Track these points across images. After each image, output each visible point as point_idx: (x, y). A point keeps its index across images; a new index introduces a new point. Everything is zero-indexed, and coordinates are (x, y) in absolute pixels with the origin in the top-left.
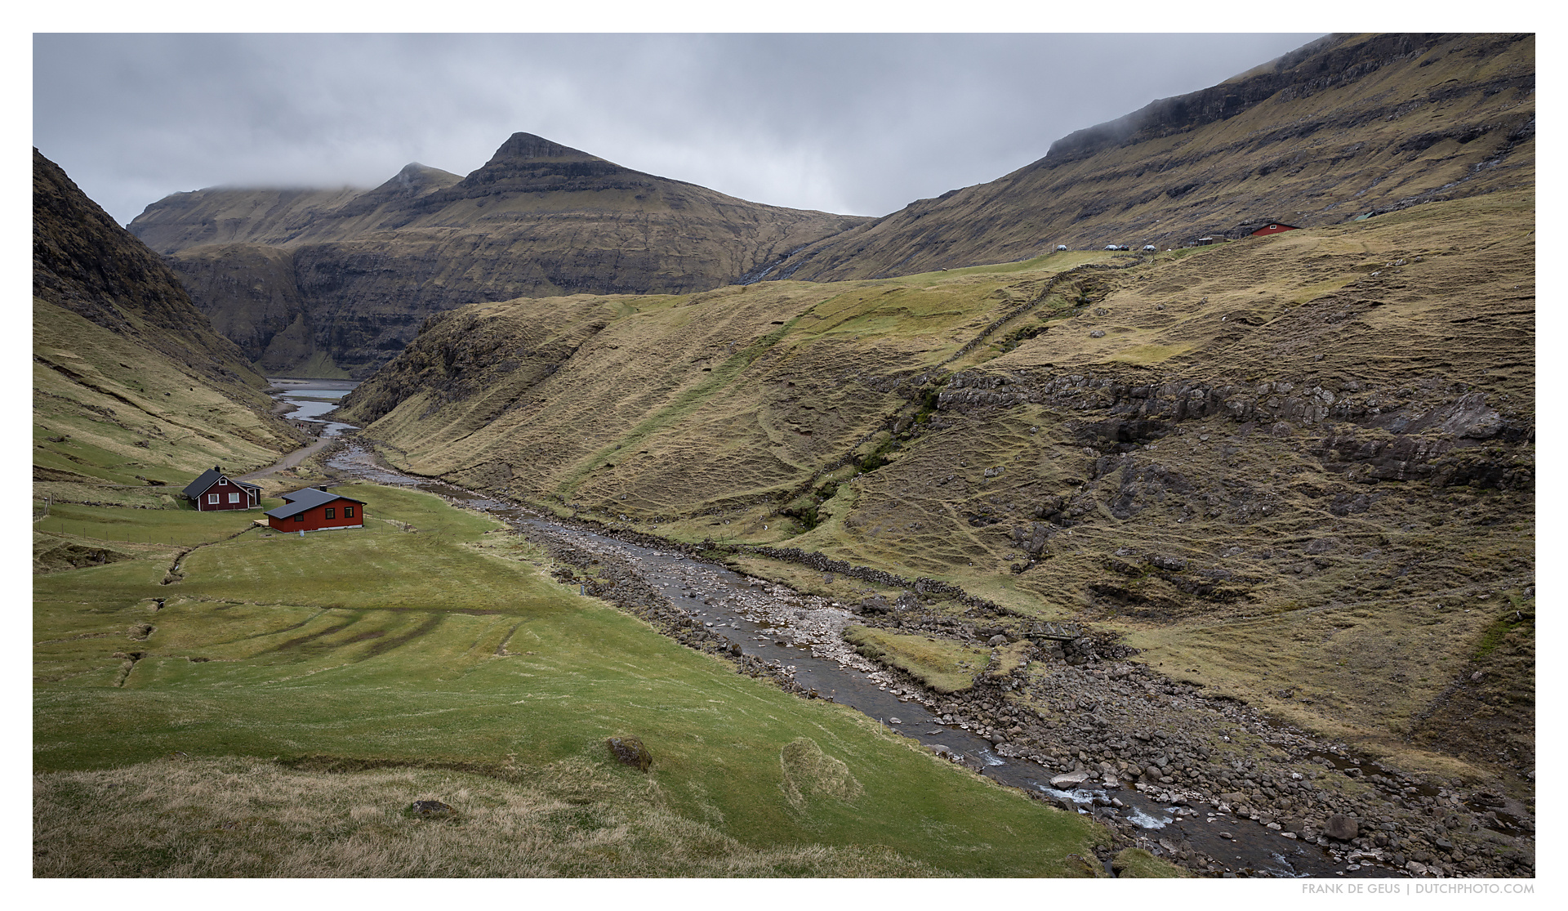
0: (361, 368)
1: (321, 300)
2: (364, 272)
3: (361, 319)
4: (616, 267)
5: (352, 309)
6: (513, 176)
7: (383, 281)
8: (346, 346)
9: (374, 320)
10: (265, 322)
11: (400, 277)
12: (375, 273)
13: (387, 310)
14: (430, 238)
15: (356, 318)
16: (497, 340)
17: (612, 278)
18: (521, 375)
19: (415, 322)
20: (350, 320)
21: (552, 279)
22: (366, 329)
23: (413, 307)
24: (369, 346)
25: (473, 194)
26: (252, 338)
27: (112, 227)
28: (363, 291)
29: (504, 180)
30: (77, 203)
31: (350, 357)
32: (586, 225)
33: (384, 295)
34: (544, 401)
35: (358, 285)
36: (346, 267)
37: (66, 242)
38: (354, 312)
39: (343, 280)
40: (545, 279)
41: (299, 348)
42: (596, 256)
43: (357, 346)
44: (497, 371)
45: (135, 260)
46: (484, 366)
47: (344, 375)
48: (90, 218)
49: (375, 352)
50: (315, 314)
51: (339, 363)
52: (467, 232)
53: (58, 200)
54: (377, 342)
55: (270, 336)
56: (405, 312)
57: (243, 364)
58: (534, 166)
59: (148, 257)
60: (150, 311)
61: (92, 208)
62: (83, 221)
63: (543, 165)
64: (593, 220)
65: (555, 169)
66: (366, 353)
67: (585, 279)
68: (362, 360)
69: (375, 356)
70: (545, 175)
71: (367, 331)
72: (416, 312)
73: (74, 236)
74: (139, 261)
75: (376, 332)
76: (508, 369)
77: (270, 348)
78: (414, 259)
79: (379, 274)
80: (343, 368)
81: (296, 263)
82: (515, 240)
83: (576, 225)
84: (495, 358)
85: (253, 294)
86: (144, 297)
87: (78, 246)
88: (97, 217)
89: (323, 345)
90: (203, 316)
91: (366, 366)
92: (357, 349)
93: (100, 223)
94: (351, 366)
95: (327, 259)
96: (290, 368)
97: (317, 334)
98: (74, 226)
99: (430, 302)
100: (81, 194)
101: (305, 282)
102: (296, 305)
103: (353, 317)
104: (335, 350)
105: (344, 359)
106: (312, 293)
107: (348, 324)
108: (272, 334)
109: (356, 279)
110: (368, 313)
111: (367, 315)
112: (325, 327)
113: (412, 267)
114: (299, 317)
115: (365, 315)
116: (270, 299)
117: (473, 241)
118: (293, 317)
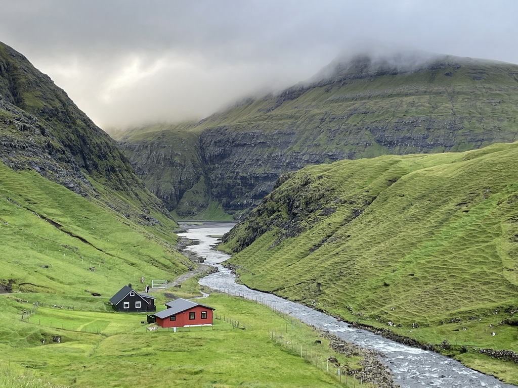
0: (240, 213)
1: (217, 165)
2: (245, 144)
3: (242, 178)
4: (428, 129)
5: (237, 171)
7: (258, 151)
8: (231, 197)
9: (251, 178)
10: (180, 182)
11: (269, 146)
12: (253, 145)
13: (260, 171)
14: (291, 117)
15: (239, 177)
16: (321, 192)
17: (425, 138)
18: (336, 218)
20: (235, 179)
21: (379, 141)
23: (278, 168)
24: (247, 196)
26: (171, 194)
27: (91, 126)
28: (244, 158)
30: (72, 113)
31: (234, 205)
32: (405, 99)
33: (258, 160)
34: (349, 236)
35: (239, 155)
36: (233, 142)
37: (64, 138)
38: (238, 173)
39: (231, 151)
40: (373, 142)
41: (201, 200)
42: (413, 122)
43: (238, 197)
44: (320, 215)
45: (102, 146)
46: (312, 211)
47: (230, 218)
48: (79, 122)
49: (250, 201)
50: (212, 175)
51: (226, 210)
52: (316, 111)
53: (62, 112)
54: (252, 193)
55: (182, 193)
56: (273, 171)
57: (164, 213)
59: (110, 144)
60: (109, 179)
61: (81, 115)
62: (75, 124)
64: (411, 94)
66: (245, 202)
67: (404, 139)
68: (242, 207)
69: (251, 203)
71: (246, 186)
72: (280, 170)
73: (69, 134)
74: (105, 147)
75: (252, 186)
76: (327, 213)
77: (181, 201)
78: (279, 133)
79: (255, 145)
80: (229, 213)
81: (201, 141)
82: (352, 114)
83: (397, 100)
84: (320, 205)
85: (173, 164)
86: (106, 170)
87: (71, 140)
88: (83, 121)
89: (217, 197)
90: (140, 181)
91: (244, 212)
92: (238, 200)
93: (84, 124)
94: (234, 211)
95: (222, 137)
96: (194, 215)
97: (213, 190)
98: (70, 127)
99: (289, 163)
100: (75, 107)
101: (207, 154)
102: (201, 170)
103: (236, 176)
104: (224, 200)
105: (230, 206)
106: (211, 161)
107: (233, 182)
108: (184, 191)
109: (240, 150)
110: (247, 173)
111: (246, 175)
112: (218, 184)
113: (278, 139)
114: (202, 178)
115: (245, 175)
116: (184, 167)
117: (321, 117)
118: (198, 178)
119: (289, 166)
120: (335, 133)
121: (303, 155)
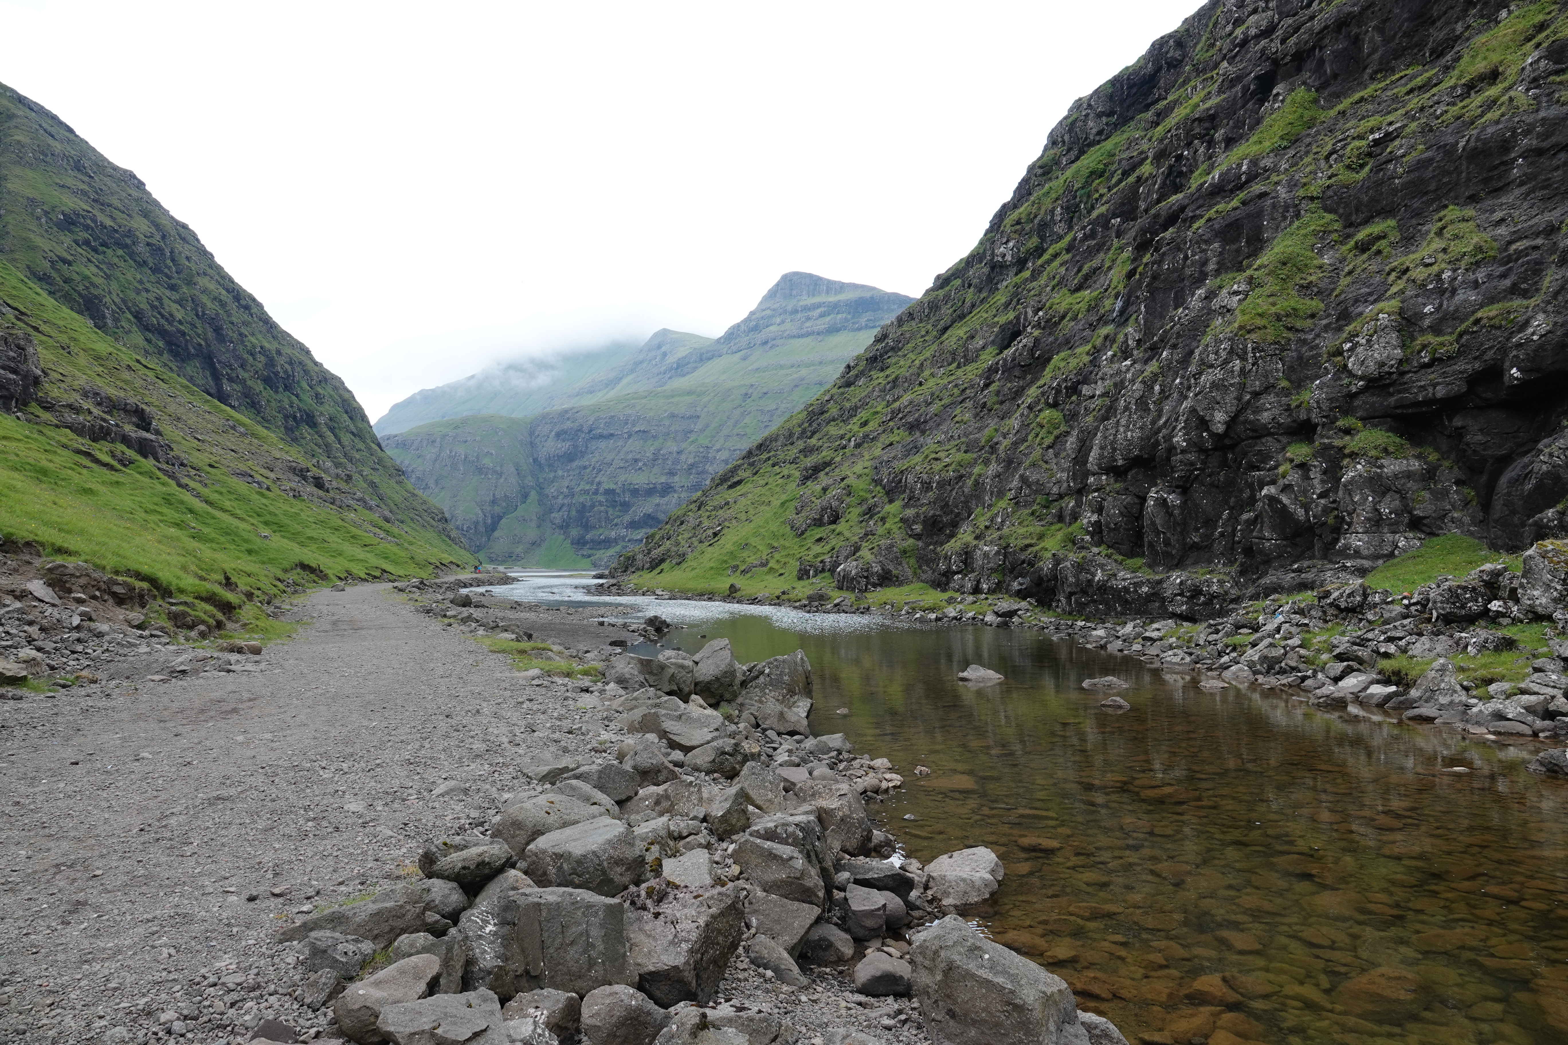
0: (606, 555)
1: (560, 473)
2: (612, 435)
3: (608, 492)
5: (597, 480)
6: (783, 322)
7: (634, 445)
8: (587, 527)
9: (624, 492)
10: (494, 502)
11: (655, 437)
12: (626, 436)
13: (640, 479)
14: (690, 393)
15: (601, 490)
19: (675, 491)
20: (594, 494)
22: (613, 504)
23: (672, 473)
24: (616, 525)
25: (734, 348)
26: (476, 523)
28: (609, 457)
29: (771, 328)
31: (592, 541)
33: (636, 461)
35: (603, 451)
36: (590, 431)
38: (599, 483)
39: (587, 447)
43: (601, 527)
49: (623, 532)
50: (552, 490)
51: (578, 550)
54: (627, 518)
55: (496, 520)
56: (663, 479)
58: (806, 308)
63: (818, 306)
65: (834, 308)
66: (613, 534)
69: (624, 537)
70: (822, 316)
71: (614, 507)
72: (676, 478)
73: (167, 302)
75: (626, 506)
77: (496, 534)
78: (673, 416)
79: (630, 436)
80: (583, 555)
81: (532, 433)
82: (796, 386)
85: (480, 470)
87: (170, 318)
89: (561, 527)
92: (601, 531)
94: (592, 552)
95: (568, 425)
96: (521, 558)
97: (553, 515)
99: (692, 466)
101: (542, 454)
102: (529, 481)
103: (597, 490)
104: (574, 532)
105: (585, 543)
106: (550, 465)
107: (591, 499)
108: (500, 518)
109: (603, 444)
110: (616, 483)
111: (614, 487)
112: (563, 505)
113: (670, 426)
114: (533, 495)
115: (612, 486)
116: (501, 475)
117: (743, 391)
118: (525, 496)
119: (694, 471)
120: (772, 416)
121: (718, 451)
